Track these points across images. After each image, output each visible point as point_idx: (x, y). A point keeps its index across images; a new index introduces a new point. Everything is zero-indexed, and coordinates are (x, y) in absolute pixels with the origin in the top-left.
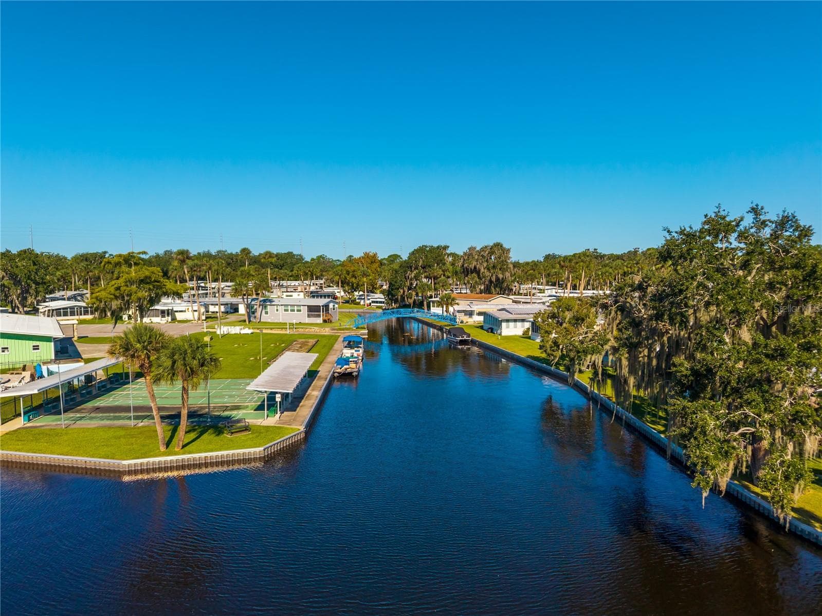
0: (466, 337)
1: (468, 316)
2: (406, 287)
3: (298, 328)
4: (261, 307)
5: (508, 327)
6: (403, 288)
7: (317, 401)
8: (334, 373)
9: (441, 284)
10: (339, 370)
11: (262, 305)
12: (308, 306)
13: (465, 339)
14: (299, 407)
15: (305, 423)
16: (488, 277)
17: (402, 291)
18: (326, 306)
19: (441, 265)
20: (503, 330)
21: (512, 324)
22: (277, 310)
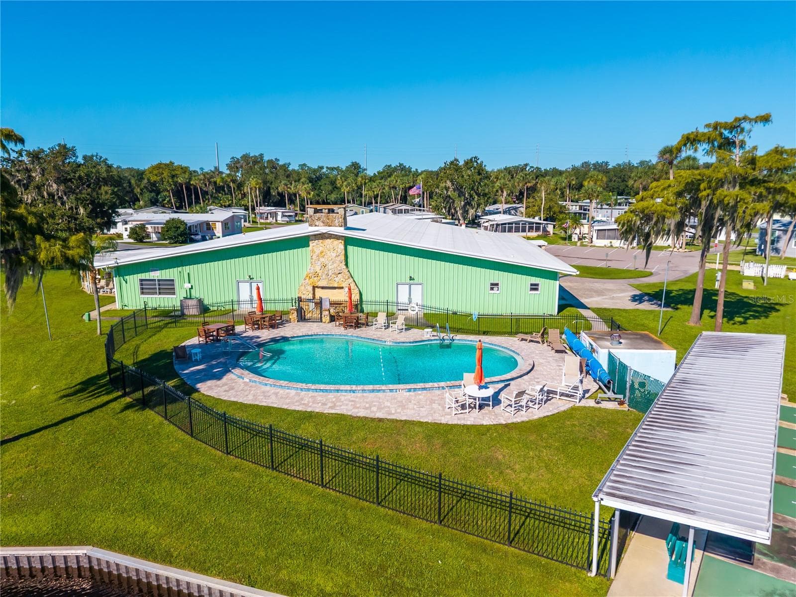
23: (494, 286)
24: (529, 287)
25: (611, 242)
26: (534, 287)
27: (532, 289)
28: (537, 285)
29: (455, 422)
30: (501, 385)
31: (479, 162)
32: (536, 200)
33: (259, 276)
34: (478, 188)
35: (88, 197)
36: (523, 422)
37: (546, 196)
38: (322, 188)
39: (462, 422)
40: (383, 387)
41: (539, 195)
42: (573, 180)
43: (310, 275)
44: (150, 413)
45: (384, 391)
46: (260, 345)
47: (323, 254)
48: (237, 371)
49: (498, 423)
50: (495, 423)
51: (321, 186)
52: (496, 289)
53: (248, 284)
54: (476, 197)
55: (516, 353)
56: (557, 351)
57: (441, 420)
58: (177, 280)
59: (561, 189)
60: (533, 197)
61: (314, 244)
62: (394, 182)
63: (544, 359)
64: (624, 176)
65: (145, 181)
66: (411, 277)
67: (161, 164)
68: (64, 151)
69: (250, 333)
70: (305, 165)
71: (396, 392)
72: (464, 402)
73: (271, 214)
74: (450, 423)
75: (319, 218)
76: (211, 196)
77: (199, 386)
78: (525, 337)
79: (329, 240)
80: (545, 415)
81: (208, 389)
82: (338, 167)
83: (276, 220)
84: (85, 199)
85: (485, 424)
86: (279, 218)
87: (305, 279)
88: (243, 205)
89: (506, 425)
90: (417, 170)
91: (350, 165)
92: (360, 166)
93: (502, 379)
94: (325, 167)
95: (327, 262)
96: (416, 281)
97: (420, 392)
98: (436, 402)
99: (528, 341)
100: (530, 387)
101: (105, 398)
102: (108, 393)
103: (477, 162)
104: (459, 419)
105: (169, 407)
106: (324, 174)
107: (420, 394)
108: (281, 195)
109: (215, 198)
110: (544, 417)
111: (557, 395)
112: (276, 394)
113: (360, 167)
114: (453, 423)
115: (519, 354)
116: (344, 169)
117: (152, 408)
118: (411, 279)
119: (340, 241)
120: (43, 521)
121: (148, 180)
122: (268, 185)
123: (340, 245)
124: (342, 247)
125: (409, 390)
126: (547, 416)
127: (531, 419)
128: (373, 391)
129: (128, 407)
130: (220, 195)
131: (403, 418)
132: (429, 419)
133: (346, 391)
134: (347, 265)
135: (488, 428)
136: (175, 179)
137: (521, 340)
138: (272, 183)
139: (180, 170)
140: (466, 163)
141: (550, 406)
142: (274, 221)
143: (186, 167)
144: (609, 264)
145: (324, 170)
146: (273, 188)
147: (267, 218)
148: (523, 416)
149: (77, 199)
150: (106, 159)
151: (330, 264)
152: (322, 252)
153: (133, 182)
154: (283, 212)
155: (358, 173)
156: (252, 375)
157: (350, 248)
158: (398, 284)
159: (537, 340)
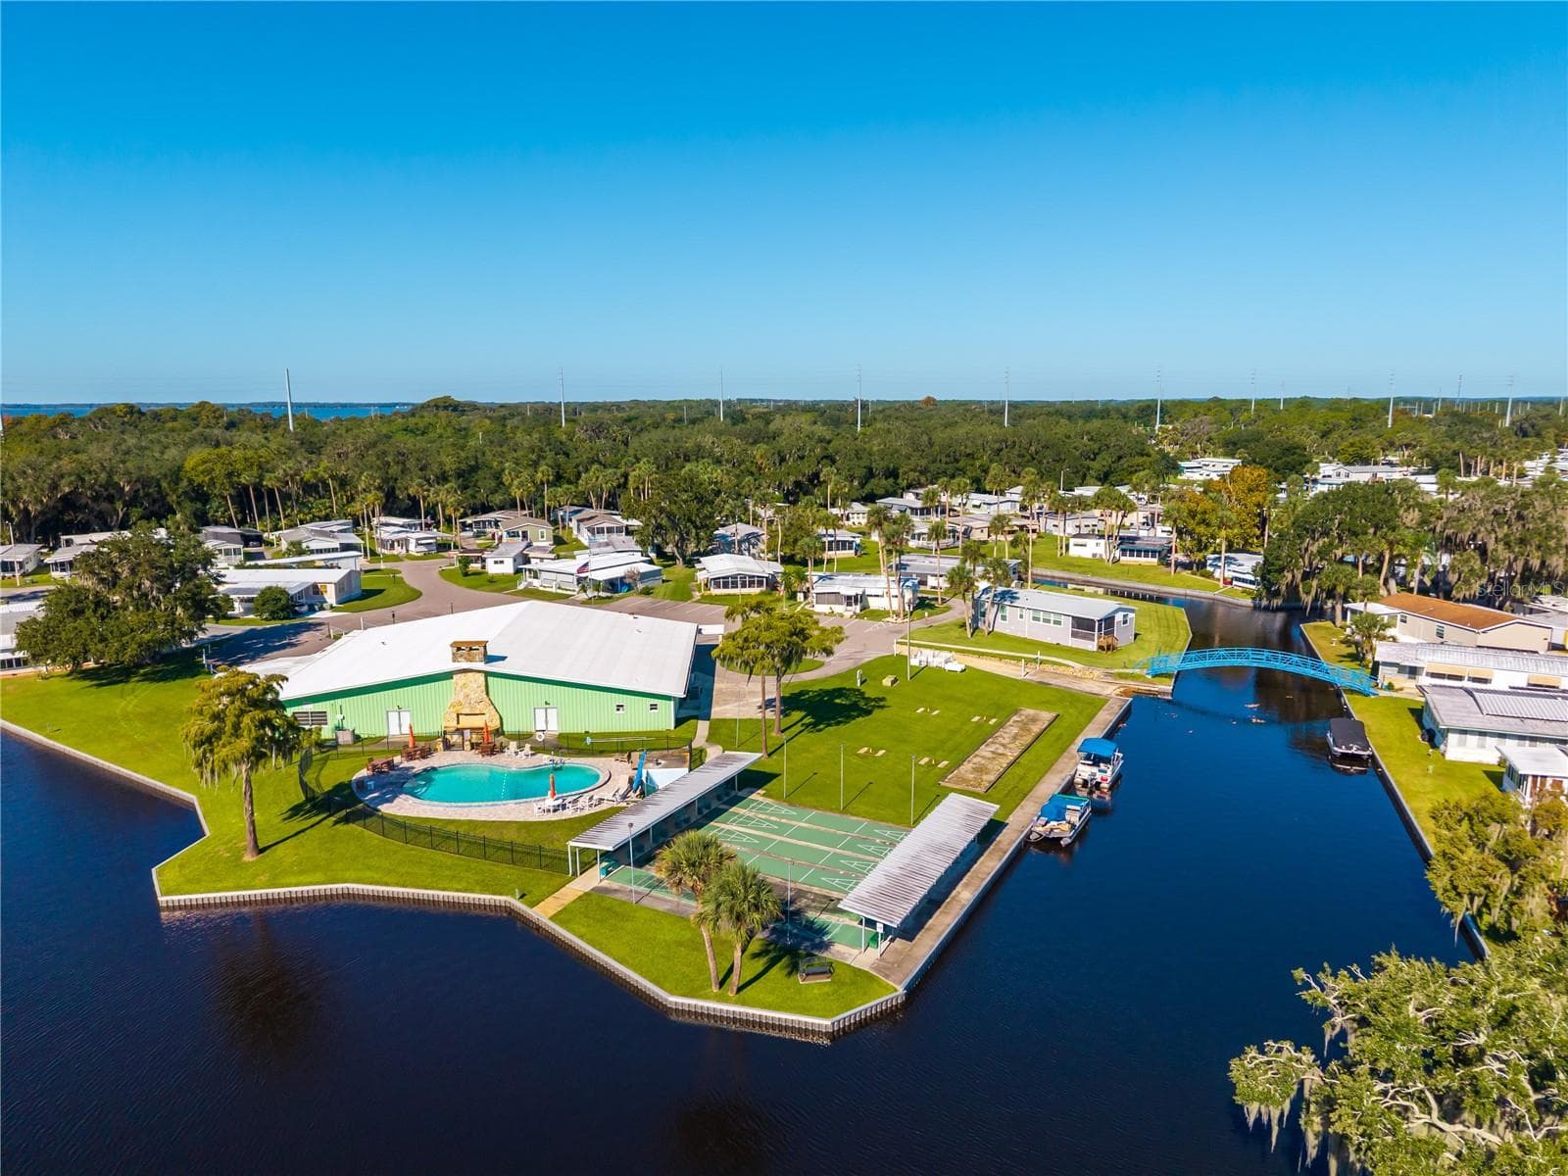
0: (1358, 749)
1: (1407, 675)
2: (1298, 569)
3: (1047, 662)
4: (996, 606)
5: (1462, 744)
6: (1293, 571)
7: (955, 921)
8: (1031, 832)
9: (1360, 591)
10: (1040, 829)
11: (998, 604)
12: (1073, 617)
13: (1353, 754)
14: (923, 930)
15: (908, 980)
16: (1504, 561)
17: (1289, 576)
18: (1109, 622)
19: (1385, 530)
20: (1449, 749)
21: (1472, 739)
22: (1021, 616)
23: (619, 707)
24: (649, 707)
25: (831, 608)
26: (653, 707)
28: (656, 705)
29: (537, 820)
33: (406, 706)
36: (575, 817)
38: (479, 483)
40: (500, 803)
43: (455, 704)
44: (352, 826)
45: (500, 805)
46: (416, 775)
47: (465, 686)
48: (403, 796)
49: (562, 819)
50: (560, 819)
51: (477, 481)
52: (621, 709)
53: (397, 713)
57: (529, 819)
58: (329, 712)
61: (457, 677)
62: (594, 479)
65: (185, 483)
66: (546, 702)
69: (406, 764)
71: (507, 805)
72: (545, 809)
73: (398, 542)
74: (533, 821)
75: (461, 655)
76: (297, 501)
77: (379, 807)
79: (470, 674)
81: (385, 809)
83: (407, 551)
85: (552, 820)
86: (412, 547)
87: (450, 709)
88: (350, 514)
89: (566, 820)
95: (470, 692)
96: (551, 705)
97: (522, 804)
98: (530, 810)
101: (318, 819)
102: (316, 815)
104: (540, 818)
105: (367, 821)
107: (522, 806)
108: (415, 501)
109: (303, 504)
112: (431, 810)
114: (535, 821)
117: (353, 822)
119: (481, 674)
120: (319, 876)
122: (391, 484)
123: (481, 678)
124: (483, 681)
125: (516, 803)
127: (581, 815)
128: (493, 805)
129: (336, 823)
130: (311, 499)
132: (522, 820)
133: (475, 806)
134: (487, 694)
135: (554, 822)
136: (236, 479)
138: (396, 479)
141: (598, 808)
142: (404, 551)
146: (399, 489)
147: (392, 546)
148: (579, 814)
151: (472, 694)
153: (164, 484)
154: (418, 539)
156: (414, 799)
157: (490, 679)
158: (535, 708)
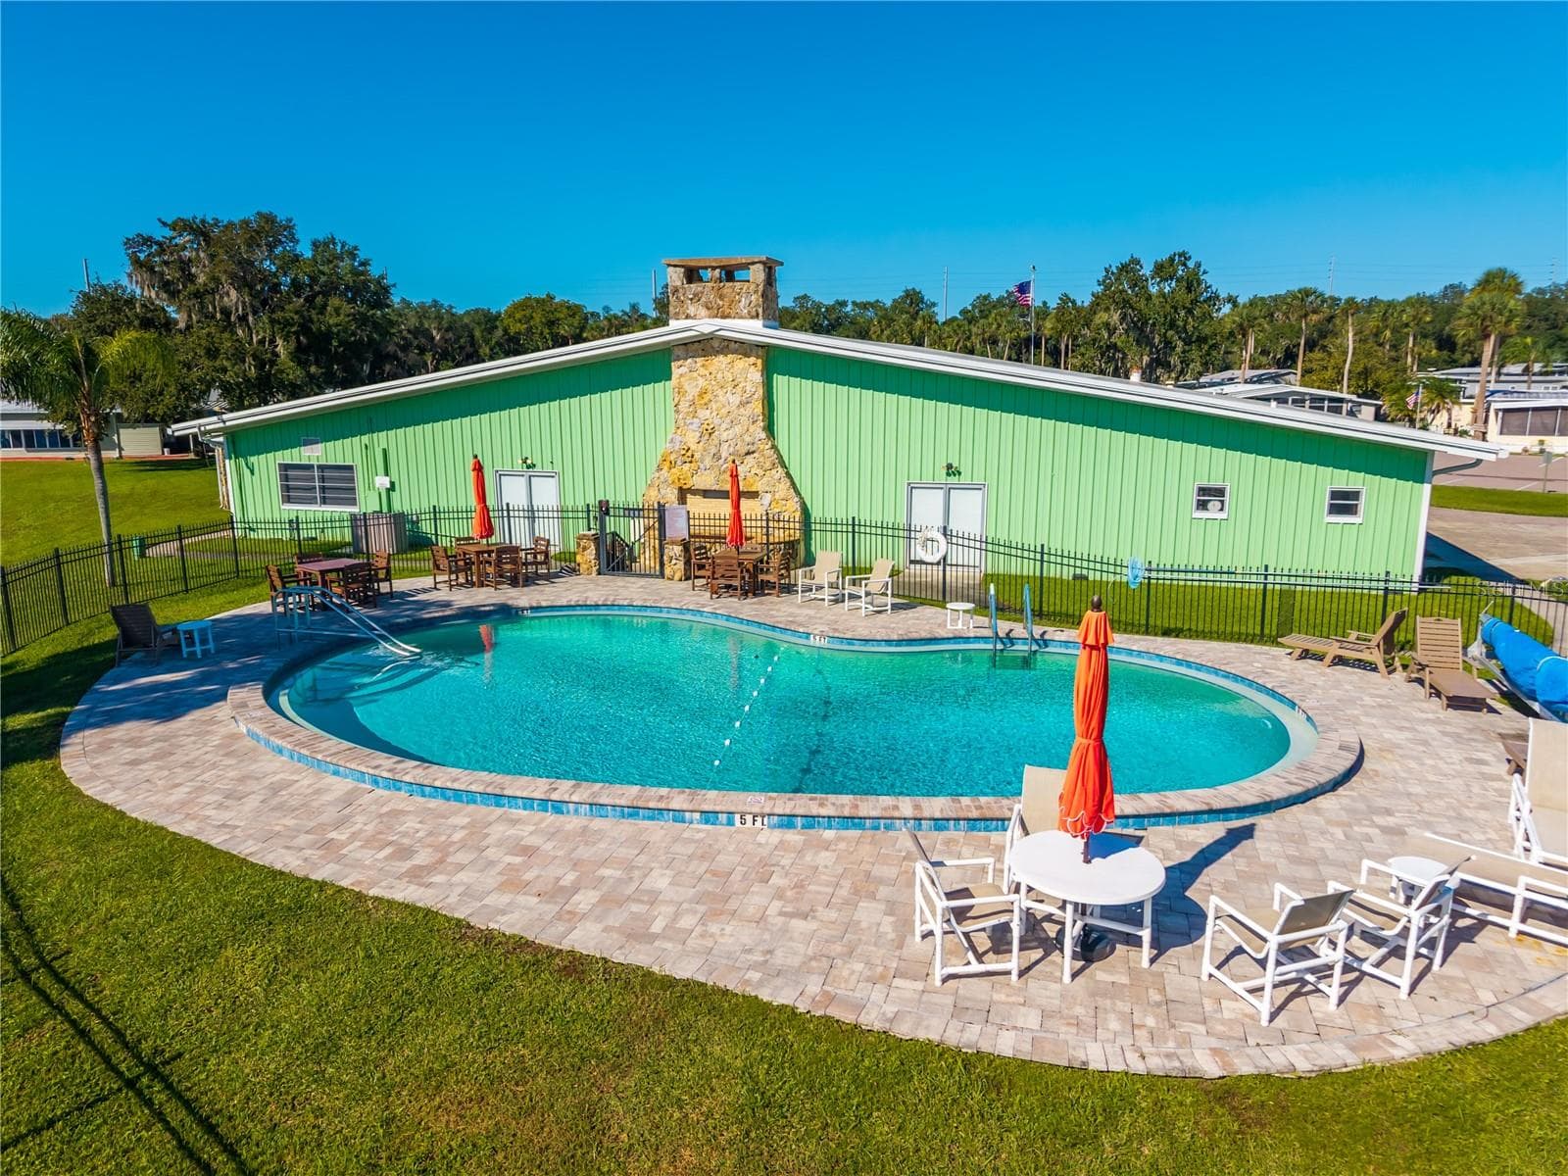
23: (1209, 495)
24: (1327, 500)
25: (1542, 442)
26: (1344, 503)
27: (1335, 510)
28: (1355, 495)
29: (931, 1030)
30: (1210, 832)
31: (1191, 264)
32: (1330, 354)
33: (547, 459)
34: (1186, 323)
35: (296, 317)
36: (1326, 1075)
37: (1358, 345)
39: (968, 1036)
40: (679, 801)
41: (1339, 341)
42: (1426, 313)
43: (672, 457)
45: (679, 815)
47: (707, 398)
49: (1172, 1066)
50: (1156, 1064)
52: (1214, 505)
53: (523, 481)
54: (1180, 344)
55: (1281, 698)
56: (1457, 703)
57: (860, 1007)
58: (360, 469)
59: (1394, 331)
60: (1324, 348)
61: (683, 370)
63: (1401, 729)
64: (1556, 314)
65: (499, 333)
66: (949, 467)
67: (530, 299)
68: (269, 231)
70: (805, 297)
71: (730, 823)
72: (1003, 918)
74: (903, 1030)
75: (695, 295)
78: (1315, 645)
79: (721, 357)
80: (1461, 1039)
82: (878, 301)
84: (287, 323)
85: (1097, 1064)
87: (659, 469)
89: (1225, 1093)
90: (1045, 303)
91: (901, 297)
92: (923, 298)
93: (1217, 805)
94: (850, 303)
95: (717, 421)
96: (965, 479)
97: (829, 834)
98: (883, 892)
99: (1328, 659)
100: (1366, 864)
103: (1185, 265)
104: (959, 1010)
106: (847, 315)
107: (827, 846)
110: (1457, 1051)
111: (1509, 908)
113: (922, 300)
114: (922, 1035)
115: (1293, 705)
116: (889, 303)
118: (951, 470)
119: (752, 360)
121: (506, 331)
123: (749, 371)
124: (756, 376)
125: (787, 821)
126: (1475, 1048)
127: (1376, 1057)
131: (684, 970)
133: (528, 802)
134: (770, 429)
136: (555, 330)
137: (1301, 658)
139: (565, 310)
140: (1159, 268)
141: (1476, 977)
143: (576, 306)
144: (1550, 487)
145: (849, 308)
148: (1327, 1035)
149: (272, 322)
150: (356, 248)
151: (724, 426)
152: (703, 393)
153: (477, 334)
155: (917, 313)
157: (780, 381)
158: (911, 488)
159: (1365, 656)
